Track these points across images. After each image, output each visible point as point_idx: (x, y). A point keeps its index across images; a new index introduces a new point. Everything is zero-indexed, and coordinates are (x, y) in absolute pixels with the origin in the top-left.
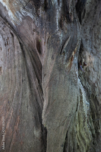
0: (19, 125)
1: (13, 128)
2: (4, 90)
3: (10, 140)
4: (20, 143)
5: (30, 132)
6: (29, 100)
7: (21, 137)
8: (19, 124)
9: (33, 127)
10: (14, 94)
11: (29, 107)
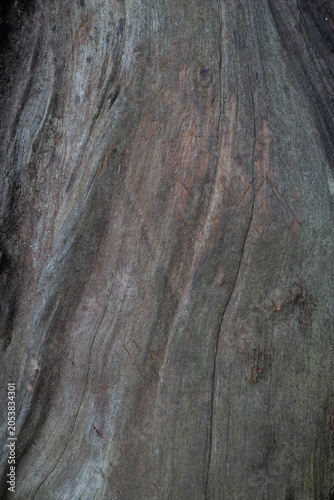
0: (271, 158)
1: (250, 170)
2: (166, 28)
3: (242, 220)
4: (289, 228)
5: (317, 183)
6: (284, 65)
7: (290, 205)
8: (272, 154)
9: (323, 164)
10: (220, 39)
11: (292, 91)
